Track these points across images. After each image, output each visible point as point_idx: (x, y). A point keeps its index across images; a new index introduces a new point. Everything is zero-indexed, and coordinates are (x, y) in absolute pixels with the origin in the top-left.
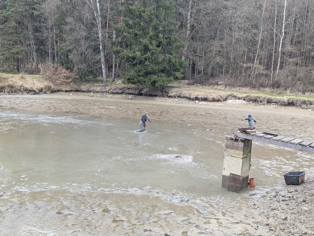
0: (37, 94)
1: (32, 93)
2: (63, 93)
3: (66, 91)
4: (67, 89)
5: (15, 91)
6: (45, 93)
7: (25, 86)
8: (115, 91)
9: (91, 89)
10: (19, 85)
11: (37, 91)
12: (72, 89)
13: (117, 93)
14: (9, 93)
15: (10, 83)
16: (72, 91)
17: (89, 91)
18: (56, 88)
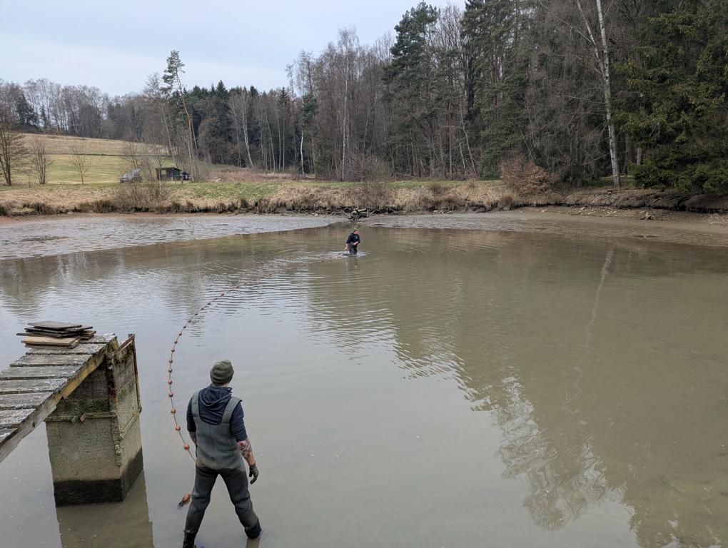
0: (489, 211)
1: (481, 209)
2: (531, 209)
3: (538, 206)
4: (540, 202)
5: (455, 208)
6: (501, 209)
7: (472, 199)
8: (625, 203)
9: (583, 200)
10: (463, 197)
11: (488, 207)
12: (549, 201)
13: (630, 207)
14: (446, 210)
15: (452, 195)
16: (548, 204)
17: (578, 205)
18: (521, 201)
